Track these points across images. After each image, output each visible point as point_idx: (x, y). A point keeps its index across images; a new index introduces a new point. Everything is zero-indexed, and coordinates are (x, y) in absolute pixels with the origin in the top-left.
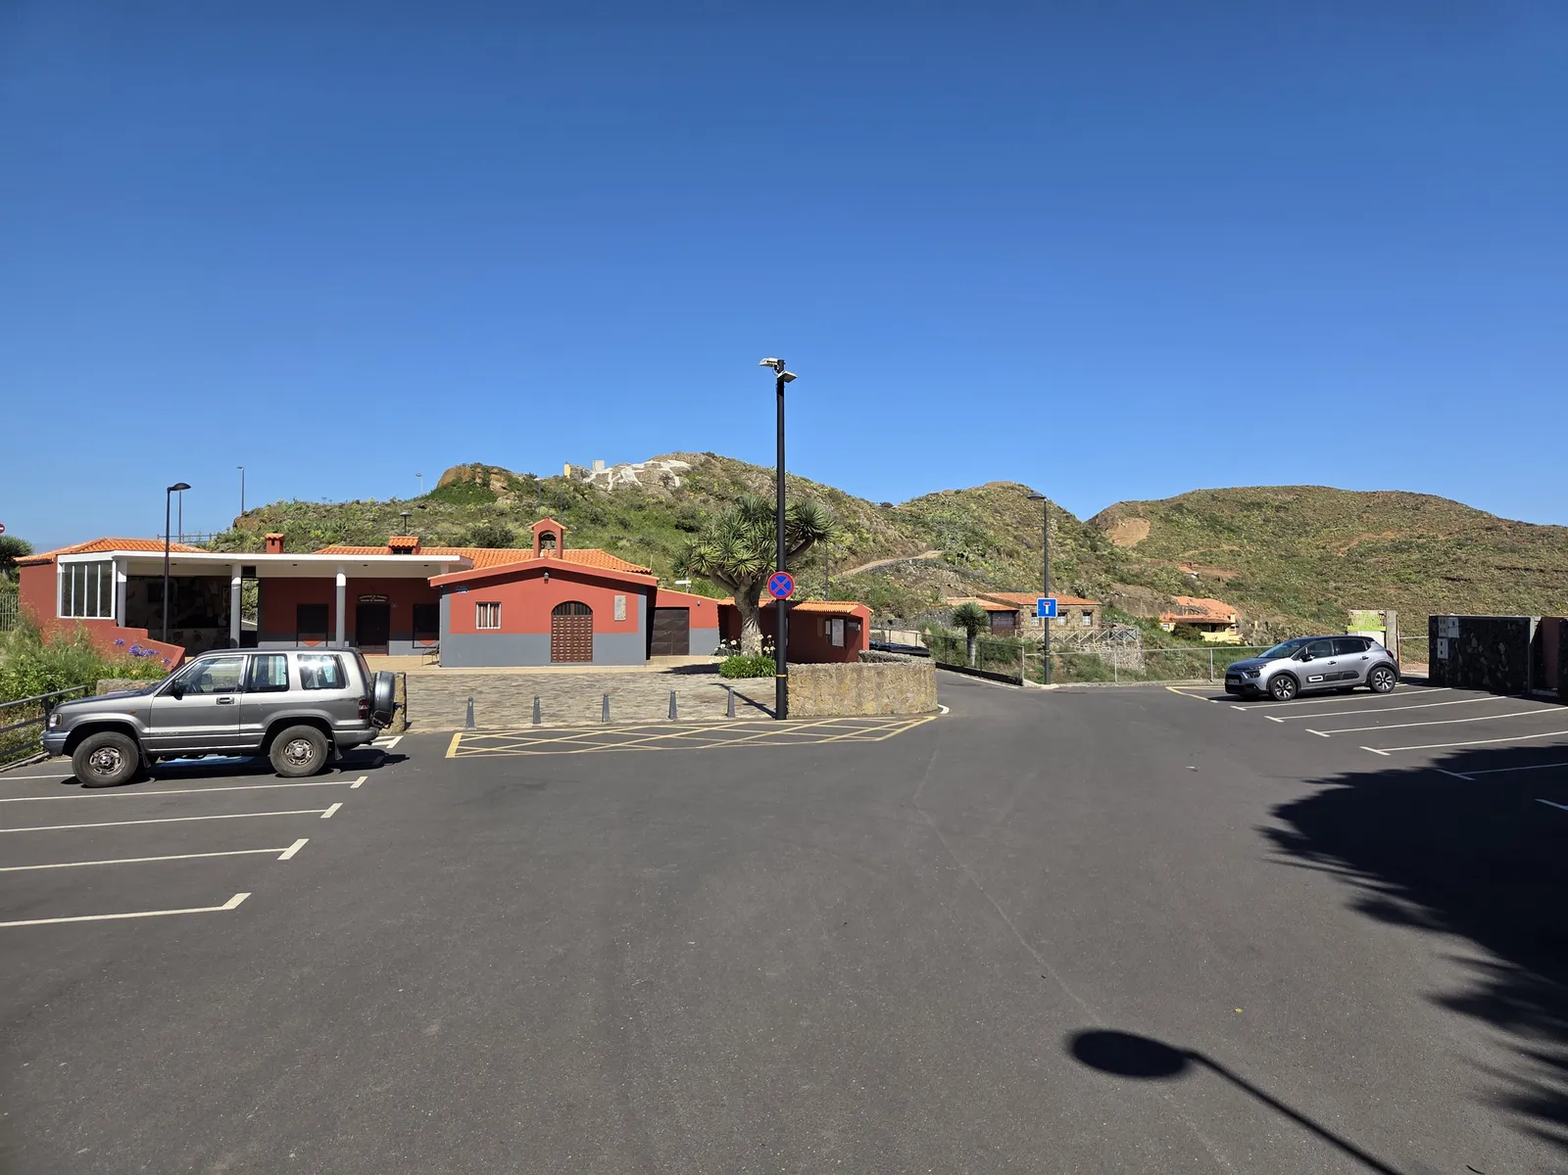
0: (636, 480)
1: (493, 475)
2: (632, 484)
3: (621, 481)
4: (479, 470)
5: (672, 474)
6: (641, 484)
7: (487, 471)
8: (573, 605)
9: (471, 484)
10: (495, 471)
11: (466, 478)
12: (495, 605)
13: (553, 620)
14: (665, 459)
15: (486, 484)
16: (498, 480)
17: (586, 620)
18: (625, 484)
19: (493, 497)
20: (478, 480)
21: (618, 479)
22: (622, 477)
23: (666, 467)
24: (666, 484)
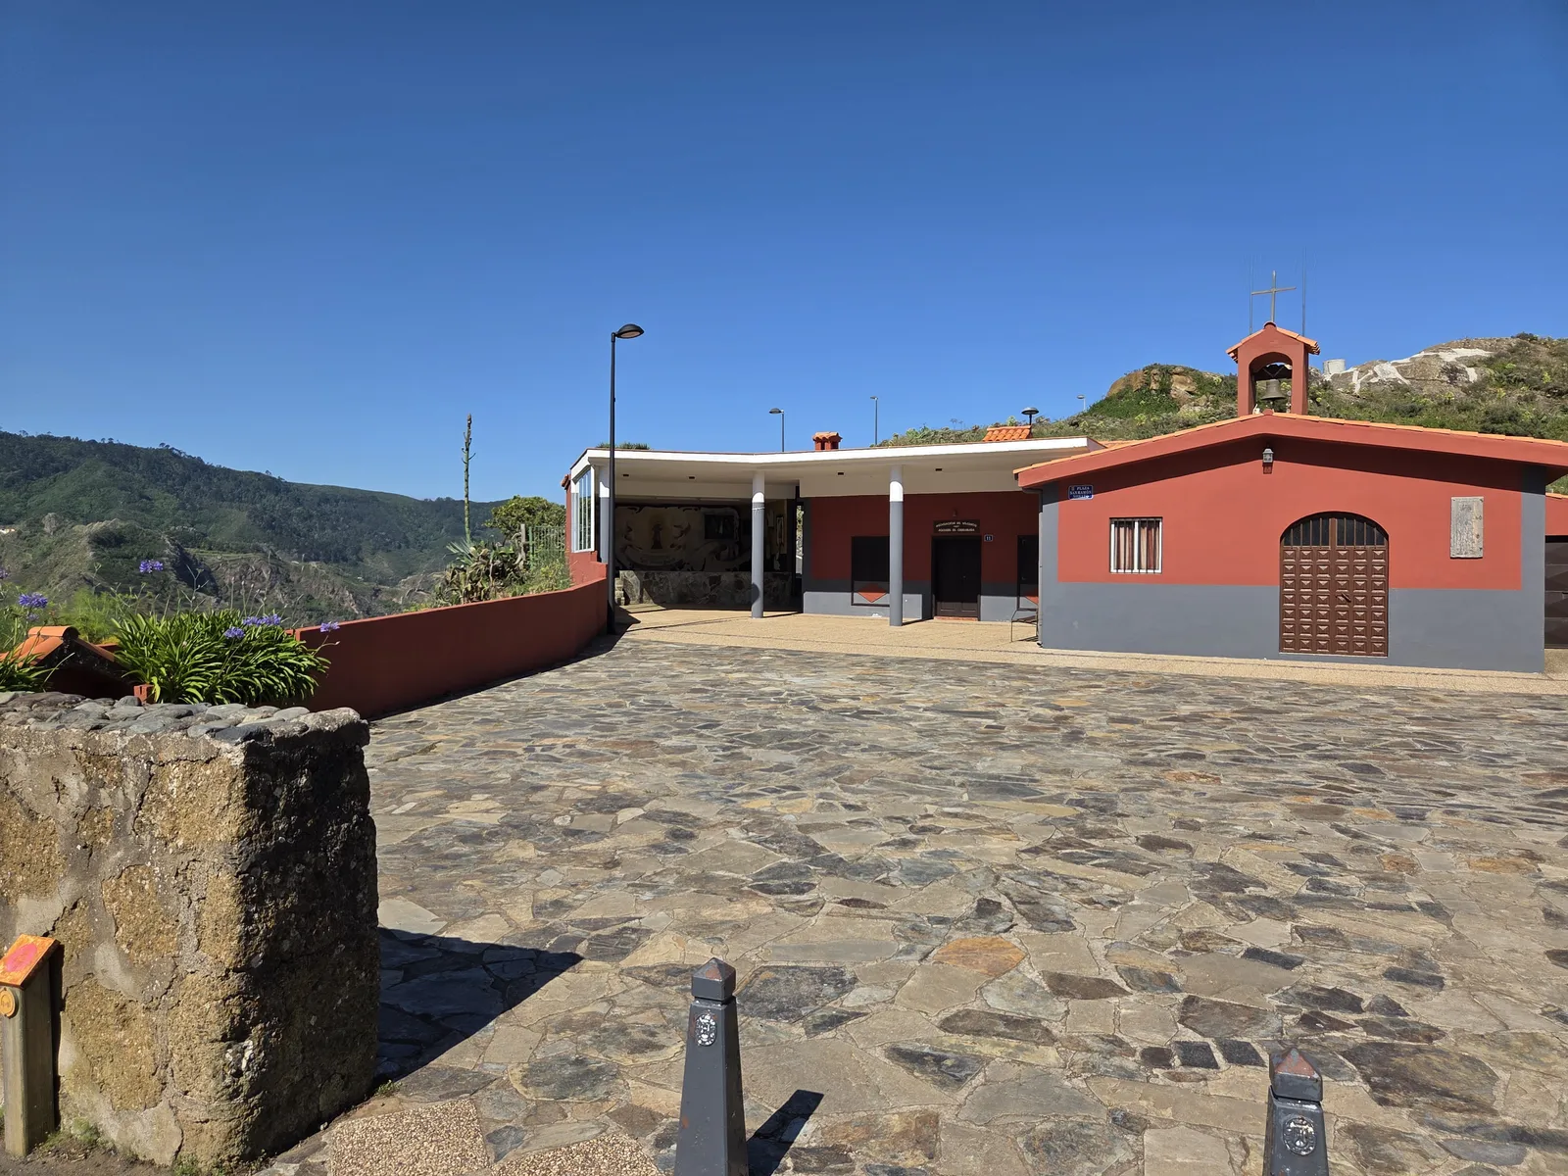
0: (1400, 377)
1: (1175, 377)
2: (1394, 383)
3: (1373, 381)
4: (1155, 371)
5: (1461, 366)
6: (1407, 382)
7: (1167, 372)
8: (1334, 523)
9: (1144, 392)
10: (1178, 370)
11: (1136, 385)
12: (1150, 524)
13: (1283, 556)
14: (1448, 348)
15: (1165, 389)
16: (1183, 383)
17: (1369, 556)
18: (1382, 382)
19: (1175, 406)
20: (1154, 386)
21: (1370, 377)
22: (1375, 374)
23: (1449, 357)
24: (1453, 380)
